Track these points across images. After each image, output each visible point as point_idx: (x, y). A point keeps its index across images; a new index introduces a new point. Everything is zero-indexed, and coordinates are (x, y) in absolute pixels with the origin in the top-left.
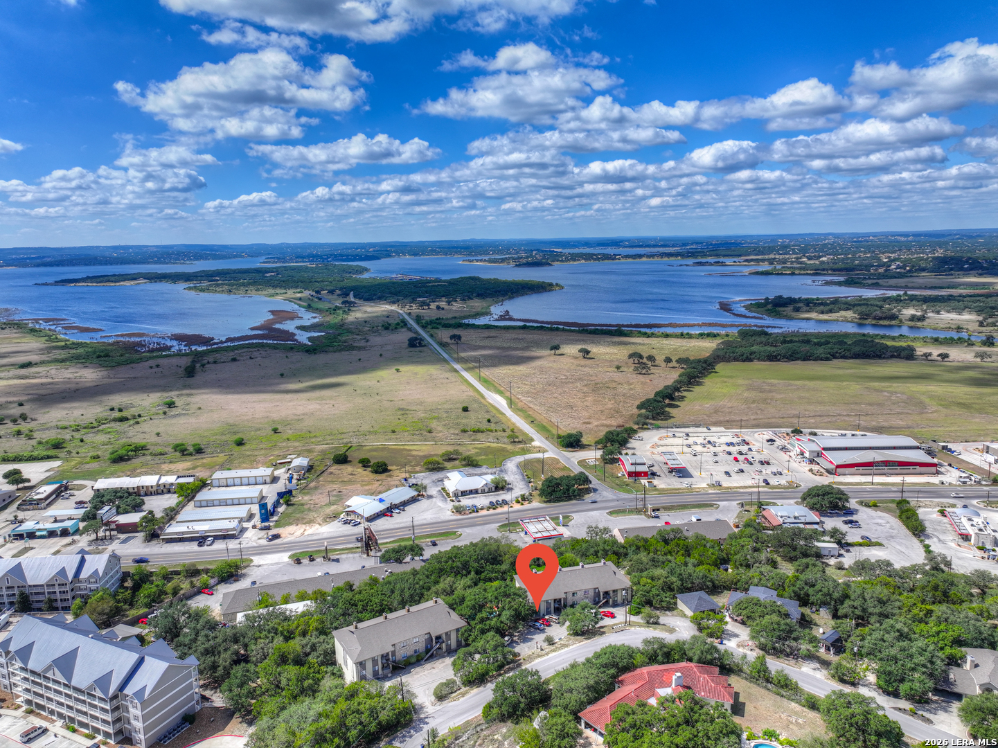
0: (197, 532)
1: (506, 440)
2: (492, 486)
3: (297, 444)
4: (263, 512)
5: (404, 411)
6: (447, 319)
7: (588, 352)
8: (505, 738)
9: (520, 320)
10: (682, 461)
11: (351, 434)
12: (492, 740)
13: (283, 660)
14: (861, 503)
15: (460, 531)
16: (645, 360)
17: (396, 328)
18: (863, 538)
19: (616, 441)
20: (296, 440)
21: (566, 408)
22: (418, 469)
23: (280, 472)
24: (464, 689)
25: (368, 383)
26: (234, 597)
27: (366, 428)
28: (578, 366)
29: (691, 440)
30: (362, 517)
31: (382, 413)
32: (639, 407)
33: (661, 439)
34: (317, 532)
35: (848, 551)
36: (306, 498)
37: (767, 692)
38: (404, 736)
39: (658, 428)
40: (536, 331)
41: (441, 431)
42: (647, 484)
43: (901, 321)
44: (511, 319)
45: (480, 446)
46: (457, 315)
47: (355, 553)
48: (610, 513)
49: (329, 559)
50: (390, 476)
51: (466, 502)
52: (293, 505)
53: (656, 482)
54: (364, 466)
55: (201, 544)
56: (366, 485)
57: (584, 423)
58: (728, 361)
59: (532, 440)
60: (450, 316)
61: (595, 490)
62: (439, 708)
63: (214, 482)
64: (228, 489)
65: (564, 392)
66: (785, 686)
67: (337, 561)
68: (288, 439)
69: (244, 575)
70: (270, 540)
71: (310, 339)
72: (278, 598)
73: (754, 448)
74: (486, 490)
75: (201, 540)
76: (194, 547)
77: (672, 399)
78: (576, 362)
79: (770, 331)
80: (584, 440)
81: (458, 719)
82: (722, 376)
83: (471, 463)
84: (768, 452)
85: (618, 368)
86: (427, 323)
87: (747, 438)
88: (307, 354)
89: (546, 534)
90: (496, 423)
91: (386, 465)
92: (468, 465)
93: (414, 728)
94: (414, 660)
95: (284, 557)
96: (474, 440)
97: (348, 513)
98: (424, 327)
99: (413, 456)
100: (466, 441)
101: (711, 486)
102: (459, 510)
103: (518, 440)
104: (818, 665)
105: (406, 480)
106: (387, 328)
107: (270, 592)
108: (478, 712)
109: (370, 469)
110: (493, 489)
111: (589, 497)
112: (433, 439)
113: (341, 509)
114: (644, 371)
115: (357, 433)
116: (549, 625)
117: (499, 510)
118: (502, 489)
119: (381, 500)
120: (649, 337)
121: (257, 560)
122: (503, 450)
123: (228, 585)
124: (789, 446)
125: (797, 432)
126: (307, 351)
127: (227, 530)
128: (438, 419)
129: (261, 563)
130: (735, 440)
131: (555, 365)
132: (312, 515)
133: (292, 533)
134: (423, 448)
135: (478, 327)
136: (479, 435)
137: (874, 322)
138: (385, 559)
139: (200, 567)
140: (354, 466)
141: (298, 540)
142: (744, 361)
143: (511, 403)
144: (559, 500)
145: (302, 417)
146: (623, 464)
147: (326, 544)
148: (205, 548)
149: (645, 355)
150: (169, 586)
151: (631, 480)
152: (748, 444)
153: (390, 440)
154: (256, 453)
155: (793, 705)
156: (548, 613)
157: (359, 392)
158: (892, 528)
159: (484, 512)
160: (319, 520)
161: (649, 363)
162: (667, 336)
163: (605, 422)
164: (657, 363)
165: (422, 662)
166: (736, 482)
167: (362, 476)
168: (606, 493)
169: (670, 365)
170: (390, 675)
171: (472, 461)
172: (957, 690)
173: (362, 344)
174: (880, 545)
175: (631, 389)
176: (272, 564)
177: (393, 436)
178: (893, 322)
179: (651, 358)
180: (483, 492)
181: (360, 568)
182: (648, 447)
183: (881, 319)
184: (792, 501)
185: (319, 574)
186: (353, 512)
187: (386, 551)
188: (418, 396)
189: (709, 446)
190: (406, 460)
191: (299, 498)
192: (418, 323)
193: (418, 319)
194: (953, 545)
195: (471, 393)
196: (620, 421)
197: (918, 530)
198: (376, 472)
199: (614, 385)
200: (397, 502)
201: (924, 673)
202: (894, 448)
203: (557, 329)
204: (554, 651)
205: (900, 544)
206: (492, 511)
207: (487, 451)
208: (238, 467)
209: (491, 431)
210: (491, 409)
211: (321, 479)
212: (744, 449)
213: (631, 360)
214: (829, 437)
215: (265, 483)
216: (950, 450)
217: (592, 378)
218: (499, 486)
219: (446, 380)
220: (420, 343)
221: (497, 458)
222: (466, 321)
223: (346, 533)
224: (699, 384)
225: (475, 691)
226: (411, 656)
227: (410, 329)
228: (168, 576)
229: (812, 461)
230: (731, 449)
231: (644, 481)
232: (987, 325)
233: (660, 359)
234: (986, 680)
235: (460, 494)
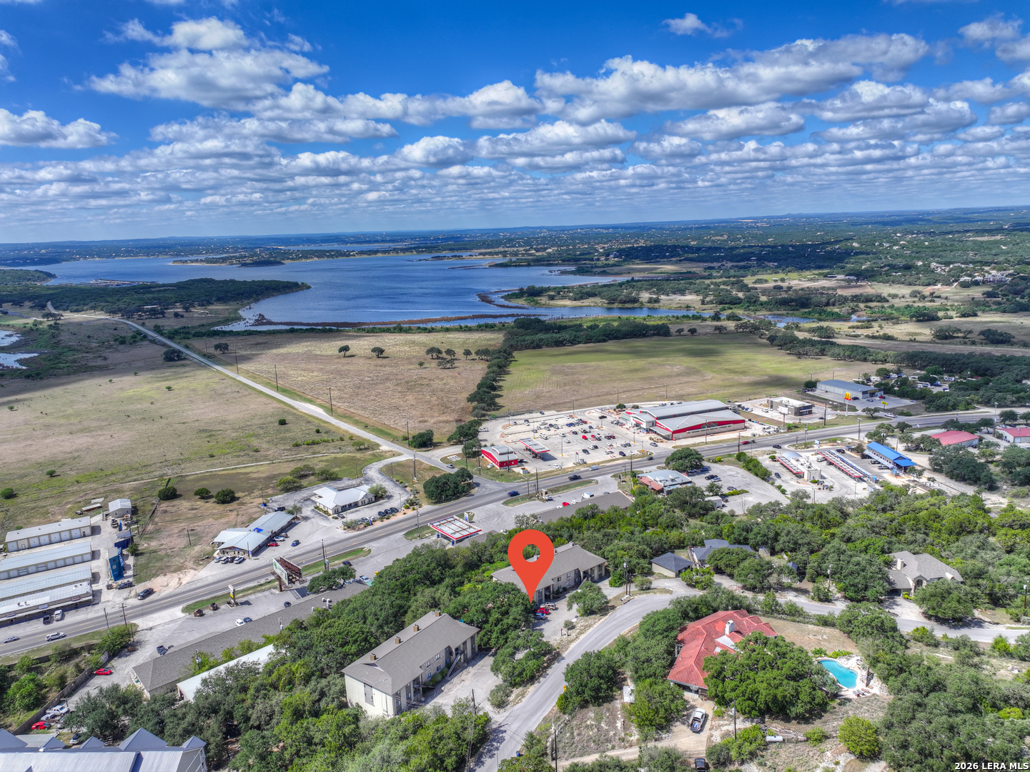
0: (36, 607)
1: (353, 449)
2: (372, 496)
3: (93, 485)
4: (115, 567)
5: (207, 433)
6: (193, 328)
7: (381, 351)
8: (599, 720)
9: (281, 324)
10: (540, 446)
11: (158, 465)
12: (587, 727)
13: (298, 714)
14: (709, 460)
15: (366, 547)
16: (444, 355)
17: (135, 342)
18: (729, 488)
19: (467, 435)
20: (88, 482)
21: (390, 409)
22: (270, 491)
23: (96, 519)
24: (516, 691)
25: (139, 406)
26: (155, 669)
27: (173, 455)
28: (376, 366)
29: (534, 426)
30: (245, 552)
31: (182, 438)
32: (469, 400)
33: (504, 427)
34: (196, 578)
35: (727, 501)
36: (154, 544)
37: (785, 622)
38: (489, 751)
39: (495, 418)
40: (307, 334)
41: (268, 449)
42: (521, 472)
43: (642, 303)
44: (270, 323)
45: (324, 458)
46: (204, 322)
47: (264, 591)
48: (505, 504)
49: (237, 604)
50: (243, 504)
51: (351, 516)
52: (142, 554)
53: (527, 467)
54: (202, 498)
55: (47, 621)
56: (220, 518)
57: (420, 422)
58: (521, 350)
59: (378, 445)
60: (196, 323)
61: (478, 485)
62: (506, 714)
63: (10, 547)
64: (34, 550)
65: (379, 394)
66: (794, 613)
67: (247, 603)
68: (77, 482)
69: (139, 643)
70: (144, 597)
71: (20, 361)
72: (219, 655)
73: (594, 426)
74: (367, 501)
75: (46, 615)
76: (38, 625)
77: (494, 388)
78: (373, 363)
79: (543, 318)
80: (435, 439)
81: (534, 719)
82: (521, 364)
83: (328, 477)
84: (606, 429)
85: (421, 364)
86: (170, 332)
87: (584, 418)
88: (29, 381)
89: (465, 533)
90: (326, 433)
91: (233, 492)
92: (326, 479)
93: (494, 740)
94: (439, 678)
95: (177, 612)
96: (314, 453)
97: (223, 551)
98: (171, 338)
99: (254, 479)
100: (305, 455)
101: (577, 464)
102: (350, 526)
103: (361, 446)
104: (795, 593)
105: (265, 505)
106: (123, 343)
107: (205, 650)
108: (551, 706)
109: (214, 500)
110: (374, 499)
111: (475, 491)
112: (265, 458)
113: (209, 548)
114: (448, 365)
115: (165, 463)
116: (549, 614)
117: (393, 519)
118: (382, 497)
119: (259, 530)
120: (430, 332)
121: (141, 623)
122: (353, 459)
123: (124, 659)
124: (621, 421)
125: (621, 407)
126: (28, 377)
127: (79, 597)
128: (257, 436)
129: (151, 625)
130: (571, 421)
131: (351, 368)
132: (177, 561)
133: (165, 585)
134: (260, 469)
135: (238, 334)
136: (316, 448)
137: (620, 306)
138: (314, 588)
139: (76, 645)
140: (189, 499)
141: (178, 591)
142: (534, 348)
143: (331, 411)
144: (448, 499)
145: (76, 454)
146: (489, 455)
147: (231, 588)
148: (55, 624)
149: (443, 350)
150: (45, 678)
151: (503, 470)
152: (586, 423)
153: (213, 466)
154: (42, 503)
155: (810, 627)
156: (541, 602)
157: (133, 417)
158: (743, 477)
159: (378, 524)
160: (190, 564)
161: (449, 357)
162: (447, 330)
163: (441, 418)
164: (457, 356)
165: (448, 678)
166: (596, 458)
167: (207, 509)
168: (488, 485)
169: (469, 357)
170: (423, 699)
171: (331, 474)
172: (898, 586)
173: (100, 362)
174: (747, 492)
175: (445, 384)
176: (165, 624)
177: (214, 461)
178: (636, 305)
179: (449, 352)
180: (364, 504)
181: (281, 606)
182: (498, 436)
183: (625, 302)
184: (654, 467)
185: (240, 621)
186: (230, 548)
187: (312, 581)
188: (213, 415)
189: (552, 429)
190: (252, 486)
191: (143, 546)
192: (162, 335)
193: (158, 329)
194: (793, 483)
195: (276, 405)
196: (455, 416)
197: (765, 476)
198: (223, 502)
199: (425, 382)
200: (276, 529)
202: (710, 411)
203: (331, 331)
204: (581, 633)
205: (758, 489)
206: (386, 522)
207: (336, 462)
208: (28, 524)
209: (328, 441)
210: (310, 419)
211: (157, 519)
212: (585, 427)
213: (430, 356)
214: (652, 408)
215: (84, 536)
216: (743, 408)
217: (400, 377)
218: (378, 496)
219: (236, 395)
220: (178, 356)
221: (356, 471)
222: (218, 328)
223: (235, 572)
224: (508, 373)
225: (531, 689)
226: (435, 675)
227: (154, 342)
228: (35, 667)
229: (648, 431)
230: (573, 429)
231: (518, 470)
232: (708, 303)
233: (459, 352)
234: (917, 574)
235: (340, 510)
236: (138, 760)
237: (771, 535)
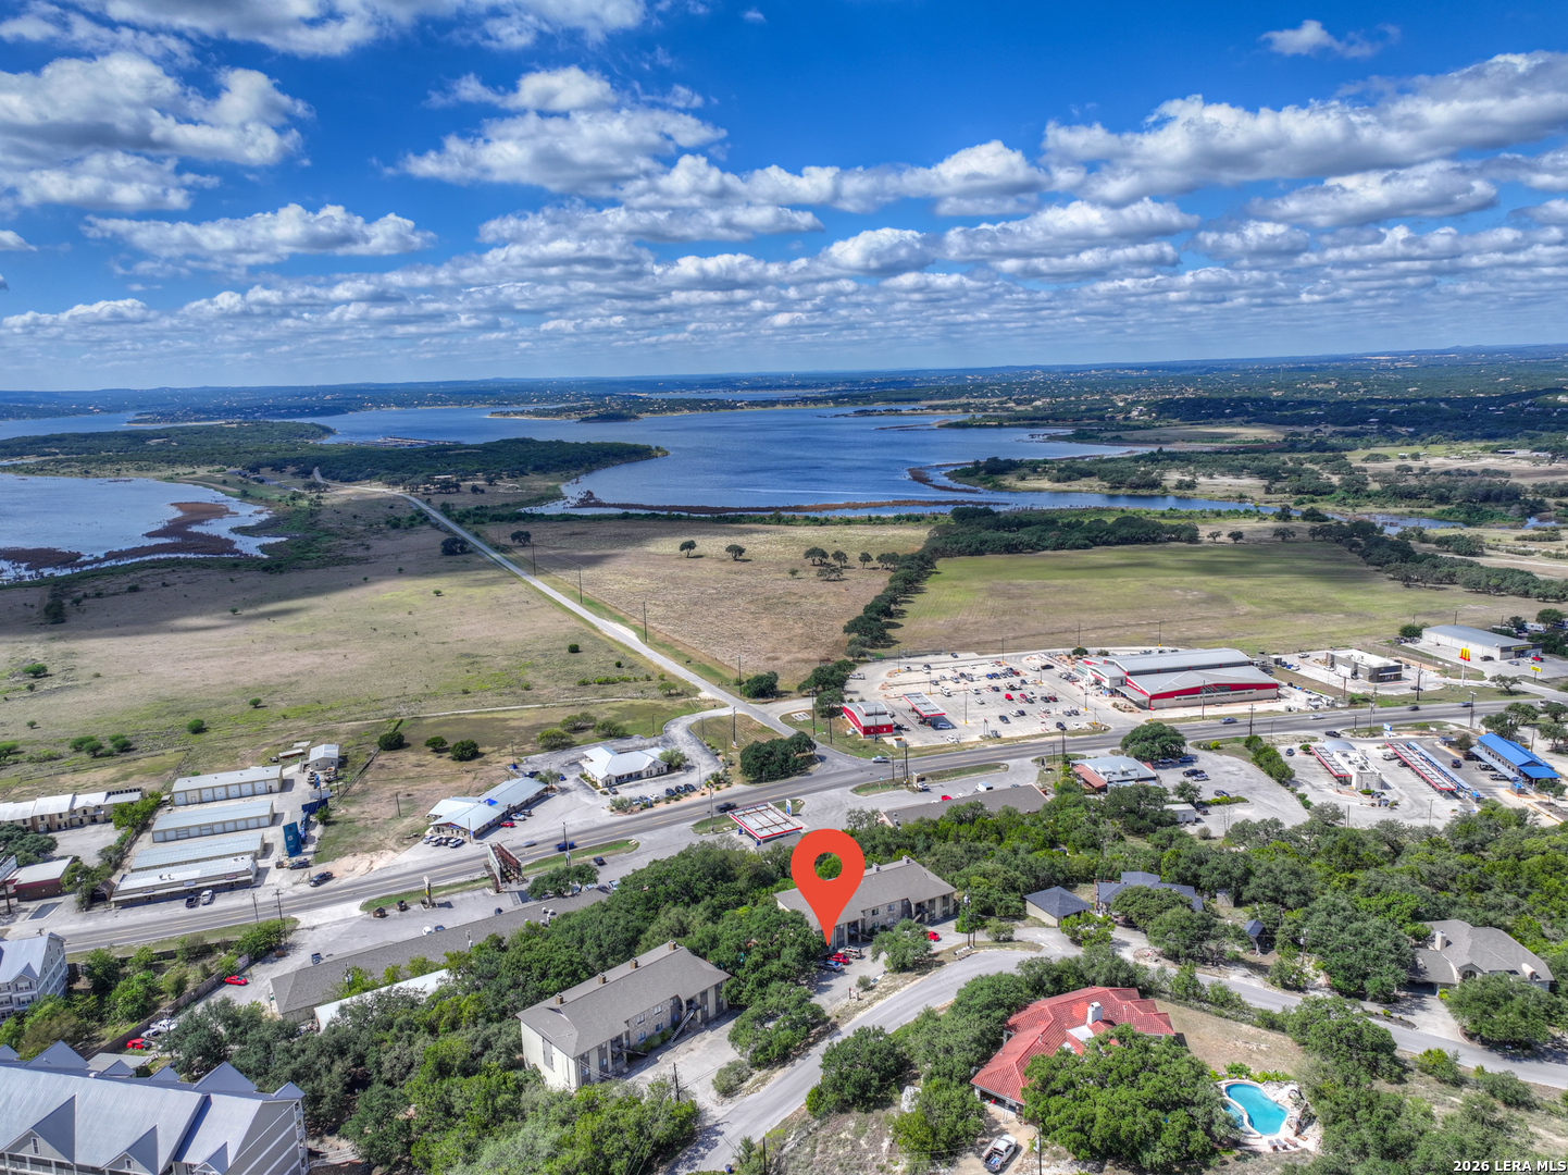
0: (181, 883)
1: (657, 693)
2: (663, 765)
3: (303, 723)
4: (290, 838)
5: (471, 659)
6: (494, 508)
7: (741, 551)
8: (858, 1136)
9: (614, 506)
10: (934, 705)
11: (393, 700)
12: (839, 1141)
13: (443, 1070)
14: (1198, 746)
15: (634, 838)
16: (830, 560)
17: (412, 525)
18: (1218, 793)
19: (829, 683)
20: (298, 718)
21: (732, 637)
22: (528, 748)
23: (291, 771)
24: (758, 1074)
25: (393, 616)
26: (296, 984)
27: (415, 688)
28: (730, 572)
29: (935, 675)
30: (466, 832)
31: (435, 664)
32: (847, 630)
33: (890, 675)
34: (394, 863)
35: (1206, 813)
36: (354, 810)
37: (1205, 1015)
38: (691, 1158)
39: (881, 659)
40: (645, 522)
41: (545, 687)
42: (895, 744)
43: (1165, 489)
44: (599, 504)
45: (617, 705)
46: (509, 500)
47: (475, 889)
48: (856, 791)
49: (434, 905)
50: (487, 763)
51: (627, 792)
52: (334, 823)
53: (905, 737)
54: (436, 751)
55: (191, 904)
56: (450, 781)
57: (769, 659)
58: (950, 556)
59: (697, 690)
60: (498, 502)
61: (822, 759)
62: (730, 1107)
63: (177, 799)
64: (205, 806)
65: (722, 614)
66: (1225, 1003)
67: (448, 905)
68: (284, 717)
69: (292, 946)
70: (317, 884)
71: (263, 548)
72: (380, 975)
73: (1029, 681)
74: (655, 772)
75: (191, 896)
76: (179, 909)
77: (890, 614)
78: (724, 567)
79: (996, 509)
80: (781, 686)
81: (768, 1120)
82: (947, 578)
83: (612, 733)
84: (1048, 684)
85: (793, 573)
86: (461, 514)
87: (1015, 667)
88: (267, 574)
89: (777, 830)
90: (631, 667)
91: (475, 746)
92: (609, 736)
93: (702, 1143)
94: (657, 1041)
95: (353, 909)
96: (604, 697)
97: (438, 828)
98: (459, 522)
99: (513, 728)
100: (591, 698)
101: (986, 738)
102: (621, 807)
103: (673, 690)
104: (1247, 971)
105: (515, 767)
106: (396, 526)
107: (363, 965)
108: (799, 1104)
109: (449, 754)
110: (665, 770)
111: (816, 768)
112: (537, 699)
113: (422, 823)
114: (833, 576)
115: (403, 698)
116: (848, 963)
117: (685, 801)
118: (678, 767)
119: (491, 802)
120: (822, 524)
121: (305, 919)
122: (657, 708)
123: (268, 966)
124: (1075, 674)
125: (1081, 652)
126: (266, 569)
127: (236, 874)
128: (533, 666)
129: (315, 922)
130: (998, 670)
131: (693, 574)
132: (375, 837)
133: (350, 869)
134: (524, 715)
135: (550, 518)
136: (610, 689)
137: (1130, 492)
138: (536, 892)
139: (212, 941)
140: (418, 751)
141: (365, 879)
142: (972, 554)
143: (645, 635)
144: (772, 777)
145: (294, 679)
146: (852, 715)
147: (426, 880)
148: (201, 909)
149: (830, 552)
150: (165, 980)
151: (868, 740)
152: (1017, 674)
153: (463, 706)
154: (234, 743)
155: (1245, 1027)
156: (841, 945)
157: (380, 631)
158: (1248, 776)
159: (662, 807)
160: (391, 843)
161: (838, 564)
162: (849, 522)
163: (800, 656)
164: (849, 562)
165: (671, 1043)
166: (1017, 730)
167: (438, 767)
168: (838, 761)
169: (868, 565)
170: (626, 1070)
171: (617, 729)
172: (1431, 978)
173: (360, 553)
174: (1244, 801)
175: (821, 604)
176: (334, 923)
177: (468, 700)
178: (1155, 492)
179: (839, 556)
180: (650, 775)
181: (491, 913)
182: (877, 688)
183: (1138, 487)
184: (1106, 751)
185: (428, 929)
186: (447, 825)
187: (536, 881)
188: (486, 633)
189: (963, 681)
190: (506, 737)
191: (339, 812)
192: (448, 517)
193: (446, 509)
194: (1331, 791)
195: (574, 623)
196: (822, 653)
197: (1284, 777)
198: (461, 758)
199: (794, 599)
200: (516, 802)
201: (1392, 961)
202: (1220, 666)
203: (679, 518)
204: (878, 998)
205: (1267, 797)
206: (674, 804)
207: (631, 711)
208: (209, 770)
209: (628, 680)
210: (614, 646)
211: (368, 777)
212: (1015, 681)
213: (810, 560)
214: (1127, 657)
215: (271, 792)
216: (1285, 664)
217: (759, 590)
218: (673, 765)
219: (525, 606)
220: (462, 548)
221: (654, 724)
222: (527, 510)
223: (446, 860)
224: (919, 591)
225: (779, 1074)
226: (652, 1037)
227: (437, 526)
228: (154, 964)
229: (1113, 692)
230: (995, 682)
231: (890, 740)
232: (1276, 492)
233: (854, 556)
234: (1467, 961)
235: (614, 782)
236: (205, 1105)
237: (1237, 873)
